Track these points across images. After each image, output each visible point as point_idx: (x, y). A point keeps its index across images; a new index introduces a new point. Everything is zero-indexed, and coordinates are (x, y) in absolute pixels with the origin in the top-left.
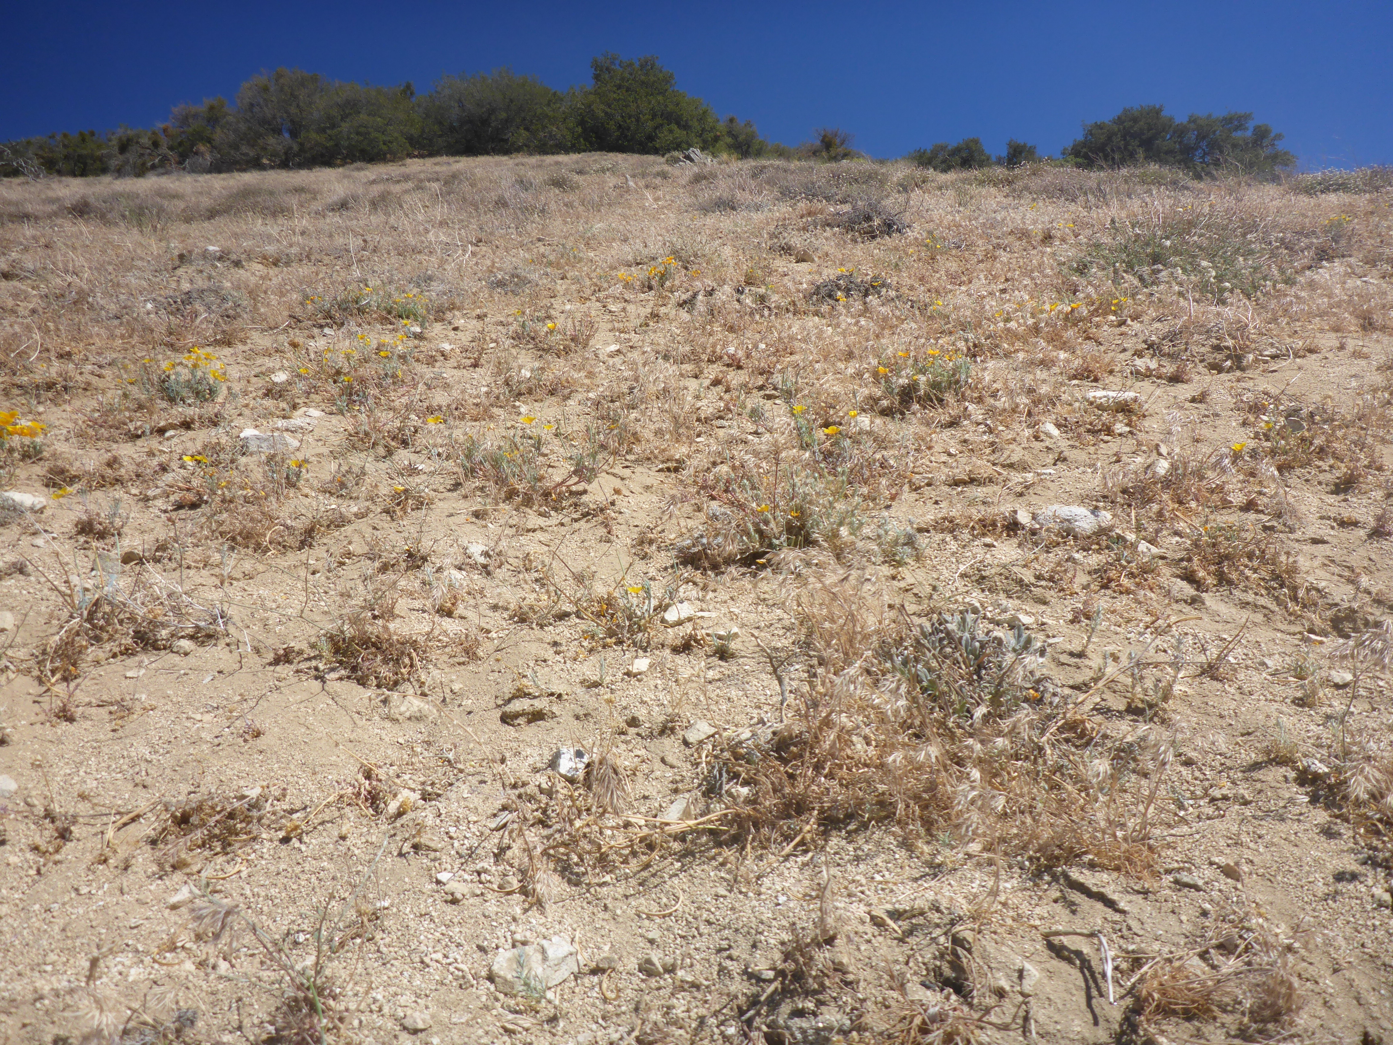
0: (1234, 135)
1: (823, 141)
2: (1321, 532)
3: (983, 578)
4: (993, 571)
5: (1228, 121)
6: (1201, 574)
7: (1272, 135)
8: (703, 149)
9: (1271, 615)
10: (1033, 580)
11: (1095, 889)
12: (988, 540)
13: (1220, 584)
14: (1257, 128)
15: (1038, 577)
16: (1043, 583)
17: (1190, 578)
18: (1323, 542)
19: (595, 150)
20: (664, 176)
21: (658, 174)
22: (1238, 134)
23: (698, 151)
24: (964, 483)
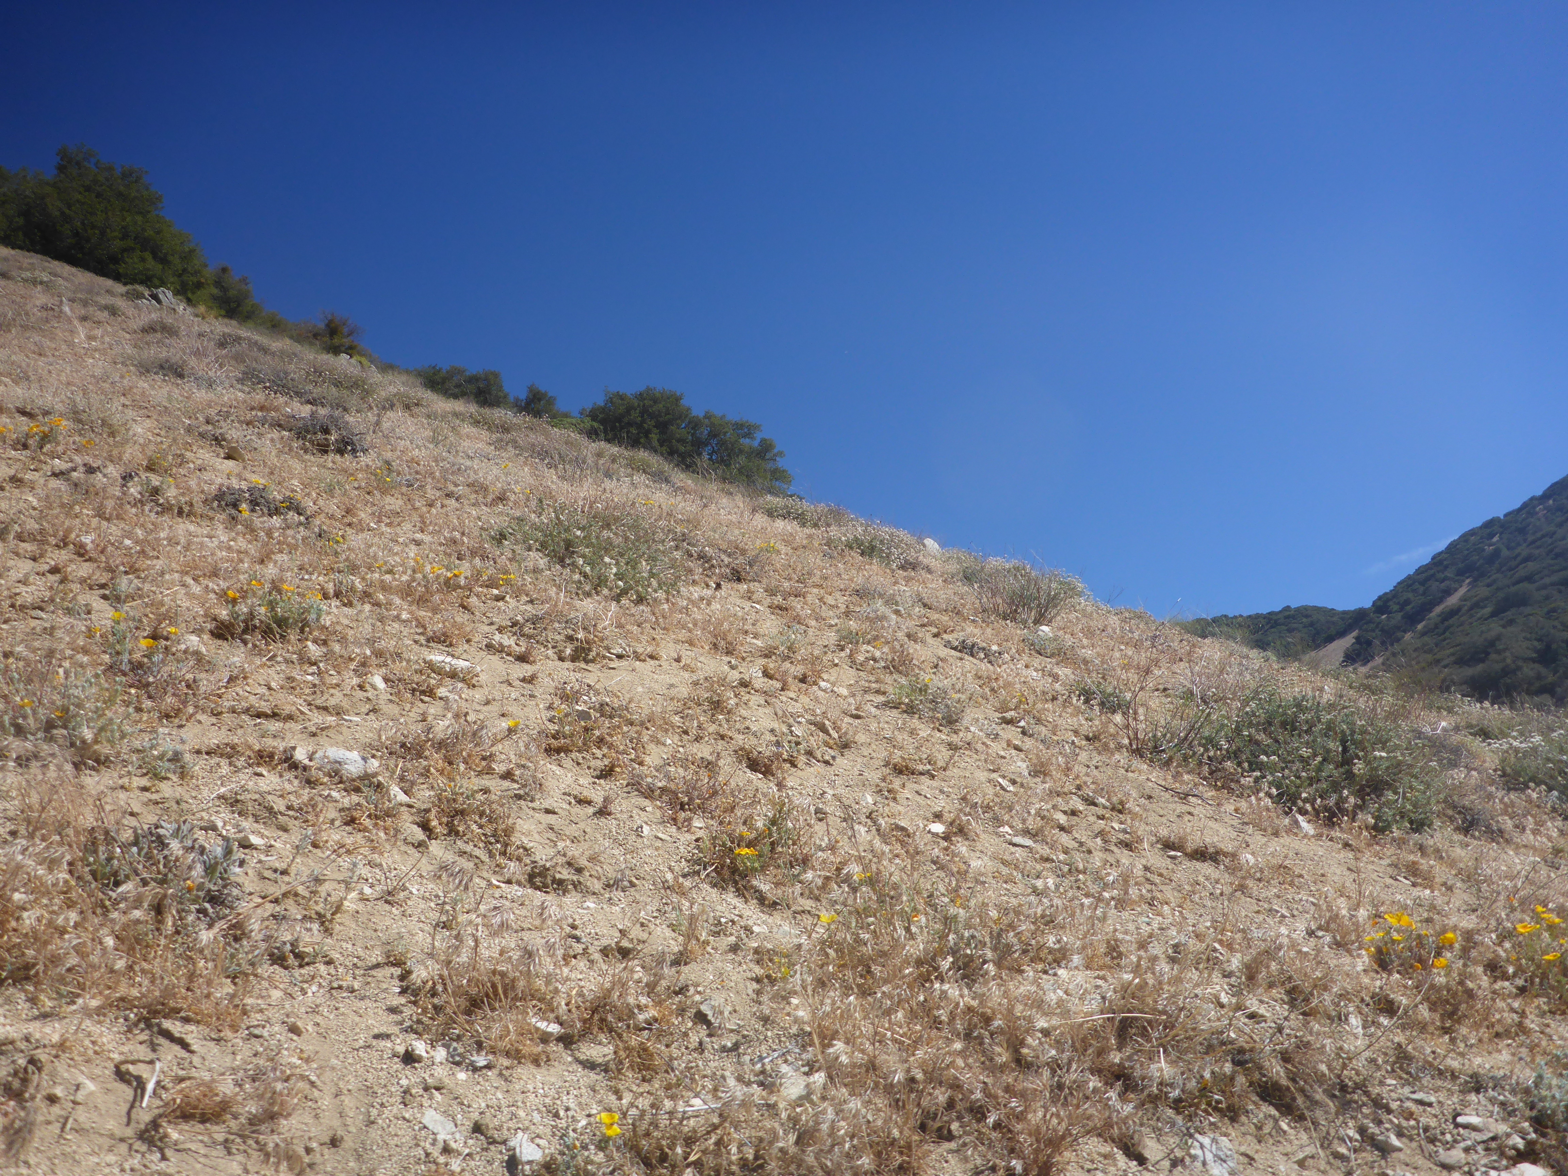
0: (742, 441)
1: (328, 325)
2: (555, 805)
3: (237, 801)
4: (249, 796)
5: (739, 426)
6: (434, 823)
7: (775, 451)
8: (176, 293)
9: (480, 865)
10: (283, 809)
11: (177, 1035)
12: (260, 770)
13: (449, 834)
14: (763, 441)
15: (289, 808)
16: (291, 813)
17: (425, 826)
18: (554, 813)
19: (37, 252)
20: (113, 311)
21: (106, 307)
22: (745, 442)
23: (169, 294)
24: (266, 716)
